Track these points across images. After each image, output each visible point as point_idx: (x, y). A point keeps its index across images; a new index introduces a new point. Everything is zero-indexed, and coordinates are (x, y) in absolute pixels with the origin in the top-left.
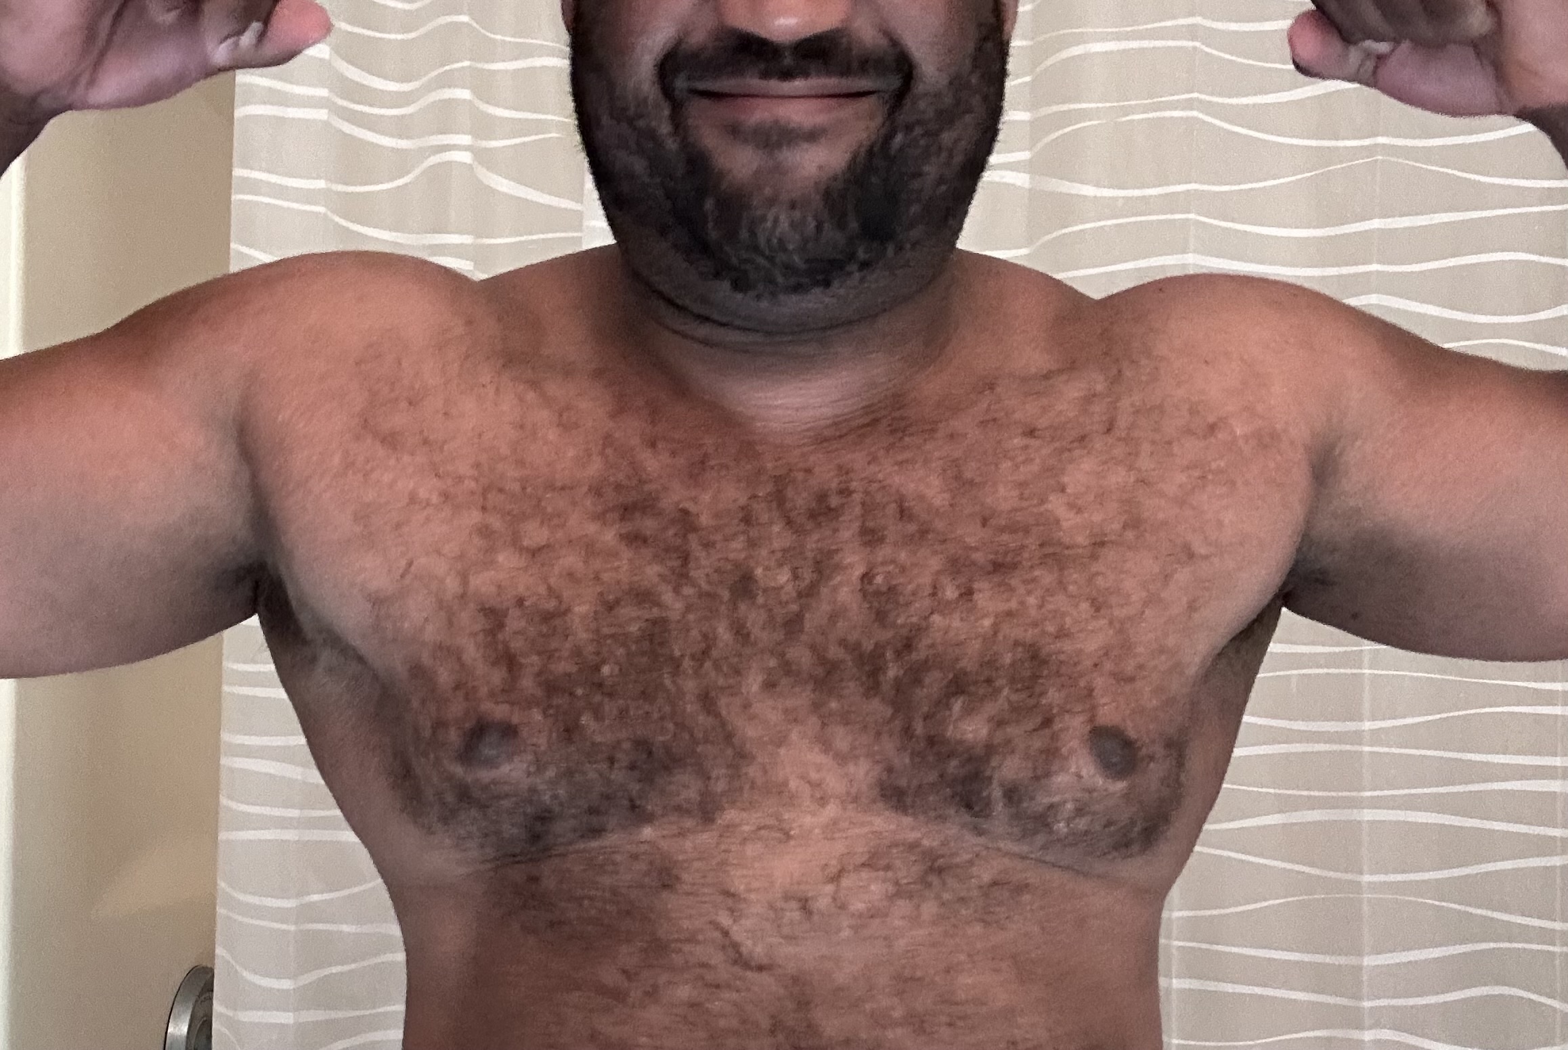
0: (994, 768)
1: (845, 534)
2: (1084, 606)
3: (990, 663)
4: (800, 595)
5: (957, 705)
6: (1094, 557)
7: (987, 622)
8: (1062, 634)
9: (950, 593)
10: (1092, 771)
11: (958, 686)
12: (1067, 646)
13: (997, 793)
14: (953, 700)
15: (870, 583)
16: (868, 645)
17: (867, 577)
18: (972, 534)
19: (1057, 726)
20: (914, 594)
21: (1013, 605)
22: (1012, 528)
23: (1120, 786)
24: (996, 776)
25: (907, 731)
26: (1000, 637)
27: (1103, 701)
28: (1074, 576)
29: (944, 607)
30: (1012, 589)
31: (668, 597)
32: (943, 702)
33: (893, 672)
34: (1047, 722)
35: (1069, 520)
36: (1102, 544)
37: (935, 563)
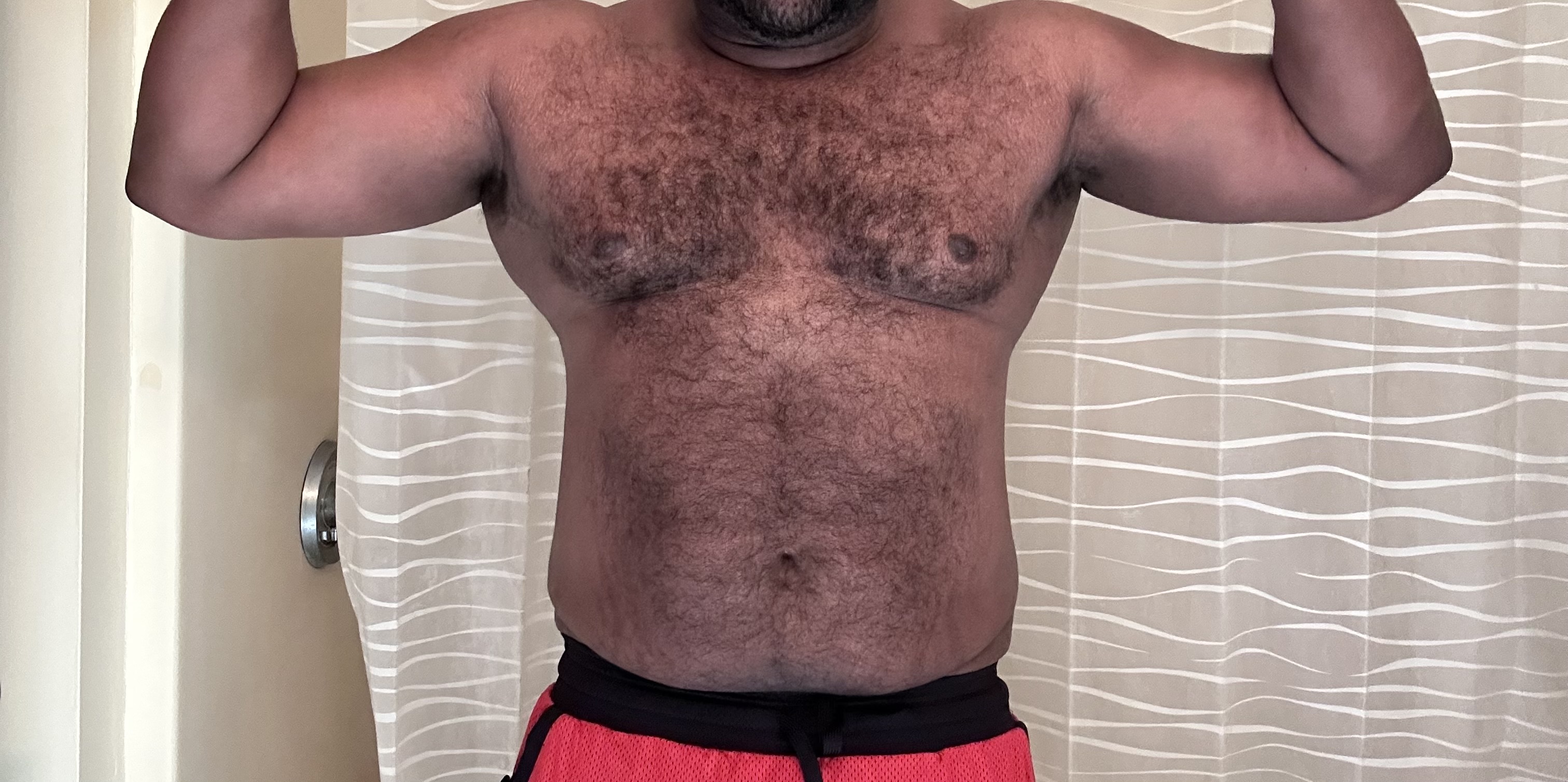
0: (892, 256)
1: (811, 126)
2: (944, 169)
3: (891, 197)
4: (787, 160)
5: (870, 220)
6: (947, 143)
7: (888, 175)
8: (931, 183)
9: (868, 158)
10: (950, 259)
11: (871, 209)
12: (934, 190)
13: (893, 269)
14: (868, 216)
15: (824, 152)
16: (821, 186)
17: (822, 149)
18: (882, 127)
19: (928, 233)
20: (848, 158)
21: (903, 166)
22: (903, 123)
23: (966, 267)
24: (894, 261)
25: (843, 235)
26: (896, 183)
27: (957, 220)
28: (938, 153)
29: (865, 166)
30: (902, 158)
31: (714, 163)
32: (863, 218)
33: (835, 200)
34: (923, 230)
35: (934, 120)
36: (953, 137)
37: (859, 142)
